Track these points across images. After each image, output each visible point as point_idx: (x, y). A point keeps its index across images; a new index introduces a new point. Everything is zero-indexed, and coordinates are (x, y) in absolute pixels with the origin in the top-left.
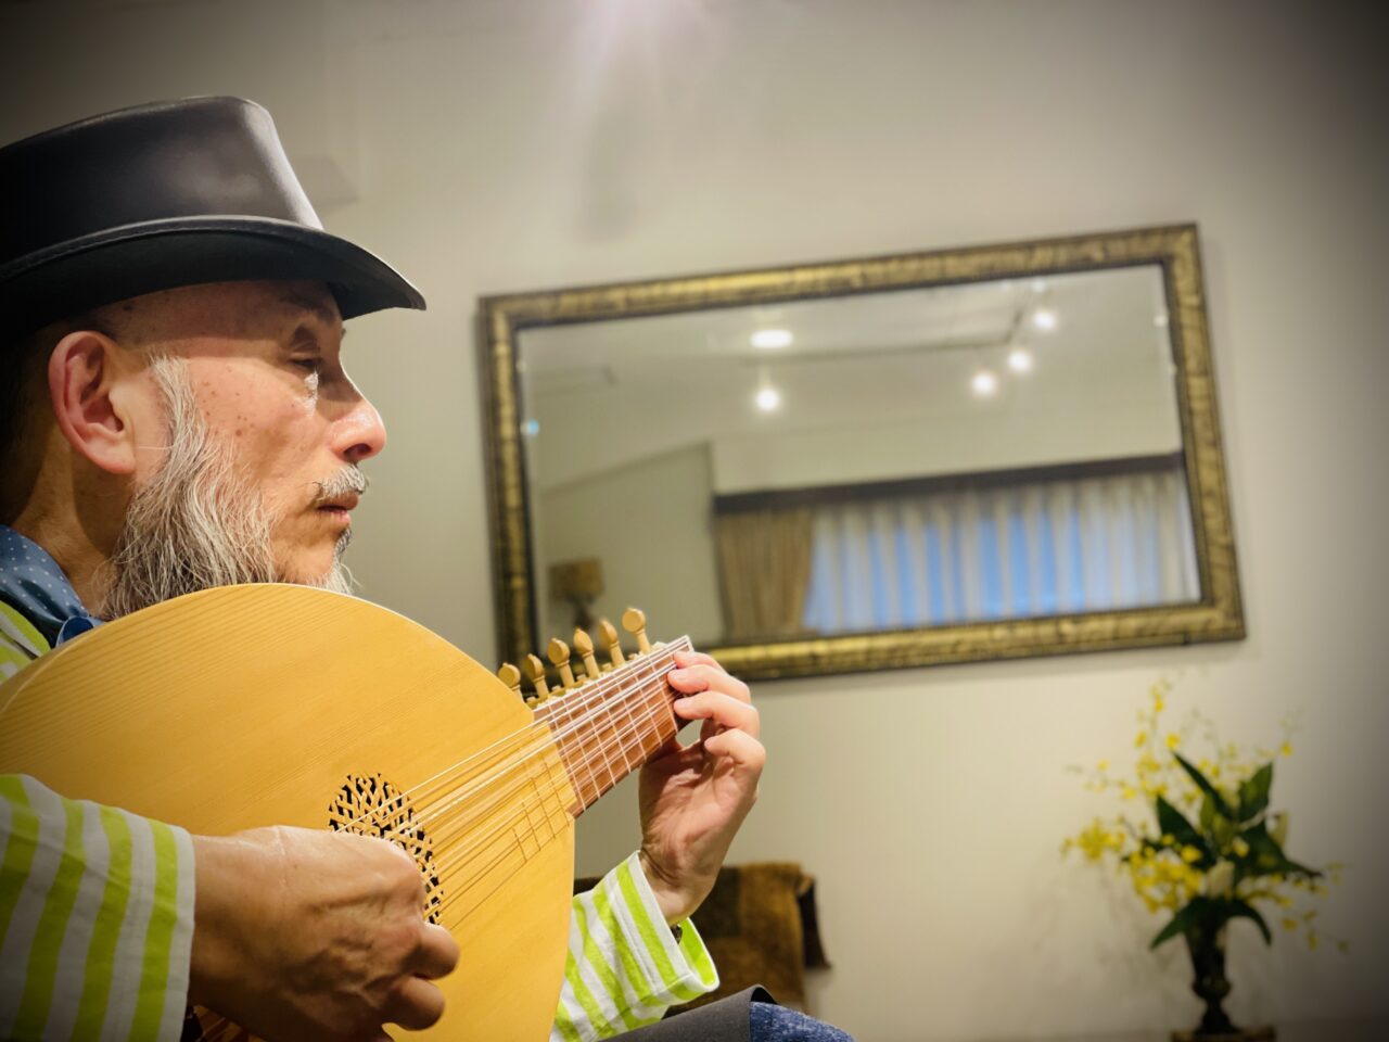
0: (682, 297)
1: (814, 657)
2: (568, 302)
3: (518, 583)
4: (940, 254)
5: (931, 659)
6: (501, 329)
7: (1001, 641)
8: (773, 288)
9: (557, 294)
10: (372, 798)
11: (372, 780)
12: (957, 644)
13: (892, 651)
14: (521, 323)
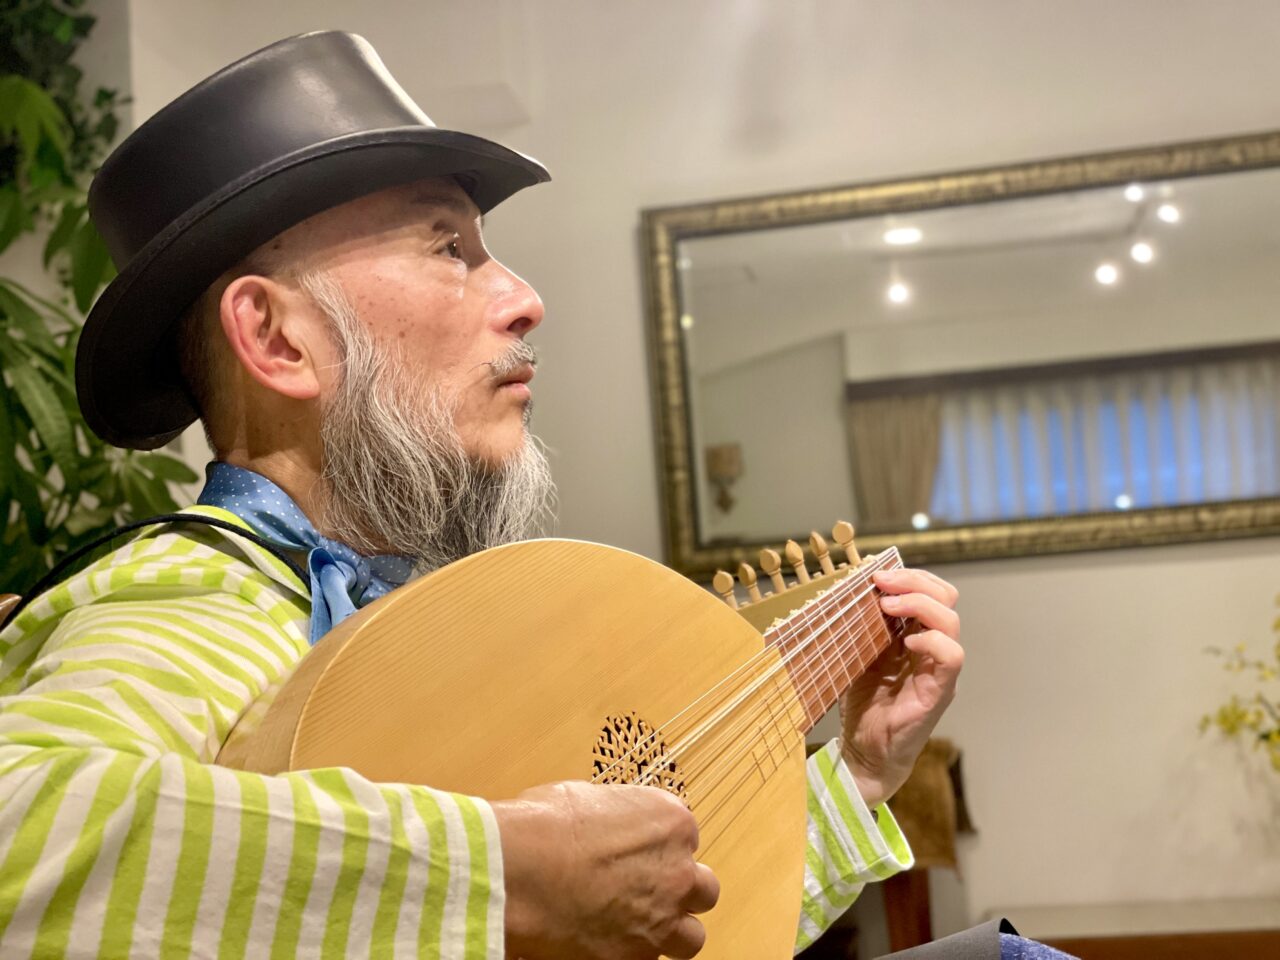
0: (832, 206)
1: (959, 544)
2: (724, 213)
3: (680, 475)
4: (1080, 159)
5: (1073, 546)
6: (662, 240)
7: (1142, 528)
8: (919, 196)
9: (713, 205)
10: (629, 737)
11: (628, 719)
12: (1097, 532)
13: (1033, 538)
14: (680, 234)
